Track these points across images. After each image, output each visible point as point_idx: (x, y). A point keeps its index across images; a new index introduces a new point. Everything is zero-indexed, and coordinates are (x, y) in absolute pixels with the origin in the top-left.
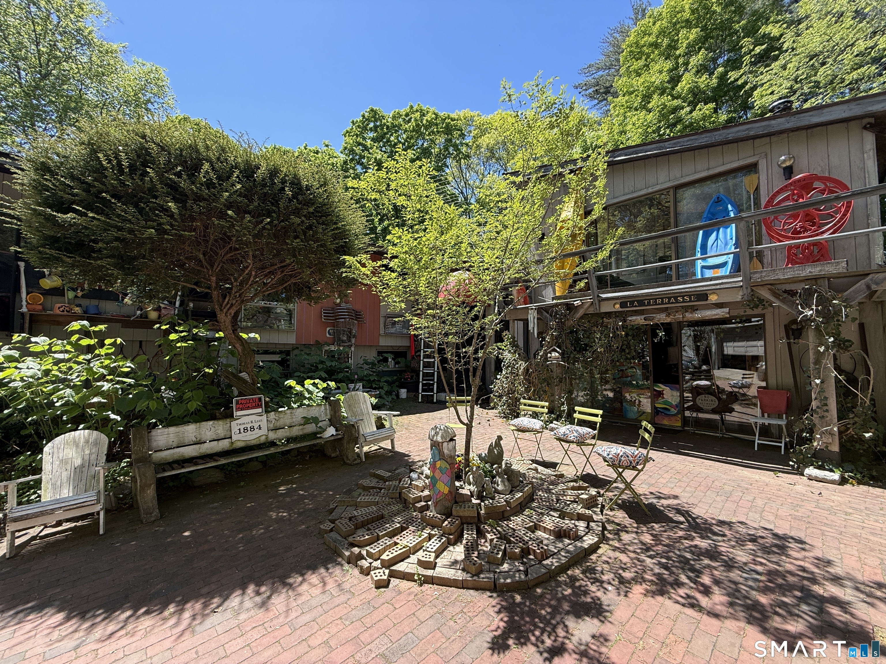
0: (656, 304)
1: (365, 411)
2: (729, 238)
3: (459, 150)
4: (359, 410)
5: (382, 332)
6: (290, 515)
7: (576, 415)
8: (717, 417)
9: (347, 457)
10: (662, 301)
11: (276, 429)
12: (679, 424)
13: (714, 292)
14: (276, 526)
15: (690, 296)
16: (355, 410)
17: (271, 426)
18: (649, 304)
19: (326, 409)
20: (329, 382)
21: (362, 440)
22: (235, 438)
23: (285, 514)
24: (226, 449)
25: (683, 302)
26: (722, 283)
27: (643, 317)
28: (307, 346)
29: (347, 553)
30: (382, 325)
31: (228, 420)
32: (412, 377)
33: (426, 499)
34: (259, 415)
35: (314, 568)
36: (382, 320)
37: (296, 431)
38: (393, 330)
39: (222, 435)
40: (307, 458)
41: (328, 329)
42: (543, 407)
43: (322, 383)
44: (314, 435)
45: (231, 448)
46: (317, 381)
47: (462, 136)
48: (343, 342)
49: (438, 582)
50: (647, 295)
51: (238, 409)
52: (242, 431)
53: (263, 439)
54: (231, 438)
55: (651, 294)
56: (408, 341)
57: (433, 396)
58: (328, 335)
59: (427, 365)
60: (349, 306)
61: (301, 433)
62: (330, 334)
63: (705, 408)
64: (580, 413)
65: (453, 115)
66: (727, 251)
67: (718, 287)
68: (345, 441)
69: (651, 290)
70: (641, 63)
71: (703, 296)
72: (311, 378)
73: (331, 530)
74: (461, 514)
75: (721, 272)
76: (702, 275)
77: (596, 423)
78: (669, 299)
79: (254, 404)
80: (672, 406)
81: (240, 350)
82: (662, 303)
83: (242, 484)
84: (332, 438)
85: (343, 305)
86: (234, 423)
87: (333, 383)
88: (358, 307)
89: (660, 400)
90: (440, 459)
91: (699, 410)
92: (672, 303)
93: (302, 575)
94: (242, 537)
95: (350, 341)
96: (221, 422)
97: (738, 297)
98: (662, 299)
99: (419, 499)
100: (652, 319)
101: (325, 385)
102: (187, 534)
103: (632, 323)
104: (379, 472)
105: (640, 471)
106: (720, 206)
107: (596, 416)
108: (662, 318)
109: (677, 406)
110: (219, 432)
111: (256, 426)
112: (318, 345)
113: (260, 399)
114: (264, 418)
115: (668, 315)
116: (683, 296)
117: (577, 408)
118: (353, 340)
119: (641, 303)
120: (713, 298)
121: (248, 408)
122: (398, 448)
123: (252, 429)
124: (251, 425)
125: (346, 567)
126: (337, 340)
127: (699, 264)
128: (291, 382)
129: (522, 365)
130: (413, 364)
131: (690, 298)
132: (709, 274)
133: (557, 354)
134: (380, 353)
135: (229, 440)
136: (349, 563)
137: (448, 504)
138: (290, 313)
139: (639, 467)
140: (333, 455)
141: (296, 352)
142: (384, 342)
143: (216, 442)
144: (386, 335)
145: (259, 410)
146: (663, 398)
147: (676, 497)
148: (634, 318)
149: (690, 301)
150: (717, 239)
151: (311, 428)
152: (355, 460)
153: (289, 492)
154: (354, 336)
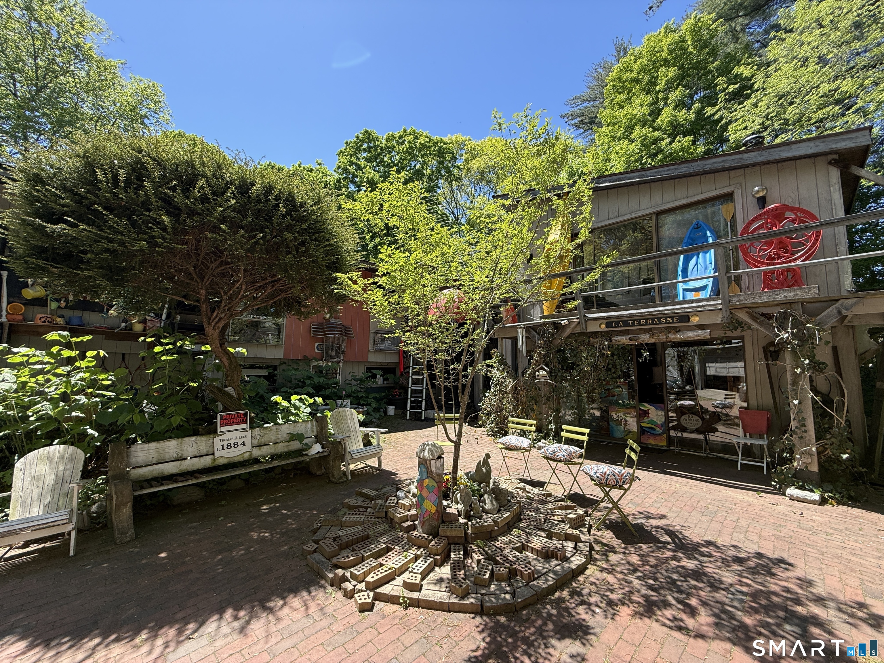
0: (641, 325)
1: (352, 428)
2: (708, 262)
3: (451, 172)
4: (346, 426)
5: (371, 348)
6: (272, 535)
7: (564, 434)
8: (701, 437)
9: (333, 476)
10: (646, 322)
11: (260, 446)
12: (665, 444)
13: (695, 313)
14: (257, 546)
15: (672, 318)
16: (342, 426)
17: (256, 442)
18: (634, 325)
19: (312, 425)
20: (316, 398)
21: (348, 457)
22: (217, 454)
23: (267, 534)
24: (208, 466)
25: (666, 323)
26: (703, 306)
27: (628, 337)
28: (295, 361)
29: (331, 576)
30: (371, 342)
31: (212, 436)
32: (400, 393)
33: (413, 518)
34: (244, 430)
35: (295, 591)
36: (371, 336)
37: (281, 448)
38: (382, 346)
39: (204, 452)
40: (292, 476)
41: (317, 344)
42: (531, 425)
43: (308, 398)
44: (299, 452)
45: (213, 465)
46: (303, 397)
47: (454, 159)
48: (332, 357)
49: (424, 605)
50: (631, 315)
51: (222, 425)
52: (225, 447)
53: (247, 455)
54: (213, 454)
55: (635, 315)
56: (397, 356)
57: (421, 413)
58: (316, 351)
59: (416, 382)
60: (339, 321)
61: (286, 450)
62: (318, 349)
63: (689, 427)
64: (567, 431)
65: (445, 139)
66: (707, 275)
67: (699, 309)
68: (331, 458)
69: (635, 311)
70: (624, 96)
71: (685, 318)
72: (298, 394)
73: (315, 551)
74: (448, 534)
75: (702, 295)
76: (684, 298)
77: (583, 442)
78: (653, 320)
79: (239, 420)
80: (657, 425)
81: (226, 364)
82: (646, 324)
83: (223, 502)
84: (318, 455)
85: (333, 320)
86: (217, 439)
87: (321, 399)
88: (347, 323)
89: (646, 419)
90: (428, 477)
91: (684, 429)
92: (656, 324)
93: (284, 598)
94: (221, 559)
95: (338, 357)
96: (203, 438)
97: (718, 319)
98: (646, 320)
99: (406, 519)
100: (637, 339)
101: (312, 401)
102: (163, 555)
103: (618, 343)
104: (365, 491)
105: (626, 490)
106: (700, 232)
107: (583, 434)
108: (646, 338)
109: (662, 425)
110: (201, 448)
111: (240, 442)
112: (306, 360)
113: (245, 414)
114: (249, 434)
115: (652, 336)
116: (666, 318)
117: (564, 427)
118: (342, 356)
119: (626, 323)
120: (695, 320)
121: (233, 424)
122: (385, 467)
123: (236, 445)
124: (234, 441)
125: (330, 589)
126: (325, 355)
127: (681, 287)
128: (277, 398)
129: (511, 383)
130: (402, 381)
131: (673, 320)
132: (690, 296)
133: (545, 373)
134: (368, 369)
135: (212, 457)
136: (332, 585)
137: (435, 523)
138: (279, 328)
139: (626, 486)
140: (318, 473)
141: (283, 367)
142: (373, 358)
143: (197, 459)
144: (376, 351)
145: (244, 426)
146: (649, 417)
147: (662, 517)
148: (619, 338)
149: (673, 322)
150: (697, 263)
151: (296, 445)
152: (341, 478)
153: (271, 512)
154: (343, 352)
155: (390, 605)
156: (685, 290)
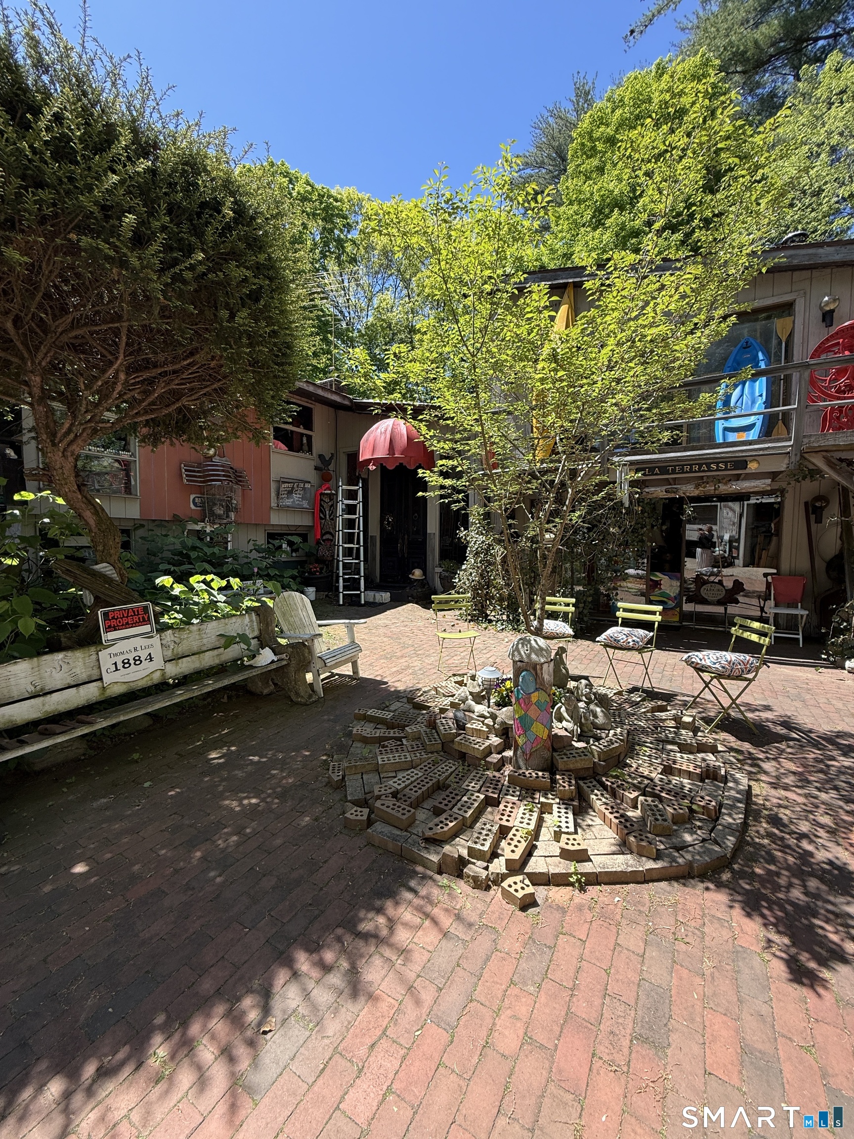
0: (683, 473)
1: (306, 622)
2: (757, 394)
3: (343, 247)
4: (297, 619)
5: (273, 504)
6: (263, 800)
7: (620, 614)
8: (720, 609)
9: (297, 694)
10: (691, 469)
11: (176, 658)
12: (677, 619)
13: (754, 458)
14: (254, 824)
15: (726, 463)
16: (291, 619)
17: (169, 654)
18: (674, 472)
22: (107, 679)
23: (254, 801)
24: (94, 700)
25: (717, 470)
26: (769, 448)
27: (664, 488)
28: (161, 523)
30: (273, 494)
31: (93, 649)
32: (321, 569)
34: (147, 636)
35: (391, 894)
36: (273, 486)
37: (209, 660)
38: (288, 502)
39: (84, 677)
41: (192, 497)
43: (219, 580)
44: (236, 666)
45: (102, 698)
46: (209, 577)
48: (220, 517)
49: (606, 879)
50: (672, 460)
51: (109, 629)
52: (120, 666)
53: (157, 677)
54: (101, 679)
55: (677, 459)
56: (311, 518)
57: (359, 595)
58: (192, 506)
59: (348, 552)
60: (224, 461)
61: (217, 661)
62: (195, 504)
63: (710, 599)
66: (755, 410)
67: (761, 453)
68: (292, 669)
69: (679, 454)
71: (741, 463)
73: (370, 823)
74: (571, 766)
76: (724, 439)
77: (653, 623)
78: (700, 465)
79: (136, 619)
80: (669, 598)
81: (92, 522)
82: (691, 471)
83: (136, 756)
84: (274, 666)
85: (216, 459)
86: (103, 654)
88: (237, 465)
89: (657, 591)
90: (537, 690)
91: (704, 602)
92: (704, 471)
93: (380, 911)
94: (203, 858)
95: (228, 517)
96: (79, 654)
97: (781, 465)
98: (691, 465)
99: (489, 751)
100: (676, 491)
101: (224, 583)
103: (650, 496)
104: (370, 712)
106: (748, 353)
107: (654, 613)
108: (689, 490)
109: (675, 598)
110: (78, 671)
111: (144, 655)
112: (177, 520)
113: (146, 609)
114: (156, 641)
115: (697, 487)
116: (718, 463)
117: (620, 604)
118: (232, 515)
119: (664, 470)
120: (753, 466)
121: (127, 626)
123: (138, 660)
124: (134, 654)
125: (444, 880)
126: (207, 514)
127: (720, 426)
128: (166, 581)
129: (499, 551)
130: (323, 551)
131: (726, 466)
132: (732, 437)
134: (271, 536)
135: (98, 684)
136: (440, 873)
137: (547, 754)
138: (127, 467)
139: (750, 676)
140: (266, 692)
141: (141, 532)
142: (277, 519)
143: (73, 691)
144: (280, 508)
145: (146, 628)
146: (660, 589)
148: (653, 489)
149: (726, 469)
150: (742, 395)
151: (234, 651)
152: (310, 696)
153: (231, 761)
154: (236, 510)
155: (554, 889)
156: (726, 429)
